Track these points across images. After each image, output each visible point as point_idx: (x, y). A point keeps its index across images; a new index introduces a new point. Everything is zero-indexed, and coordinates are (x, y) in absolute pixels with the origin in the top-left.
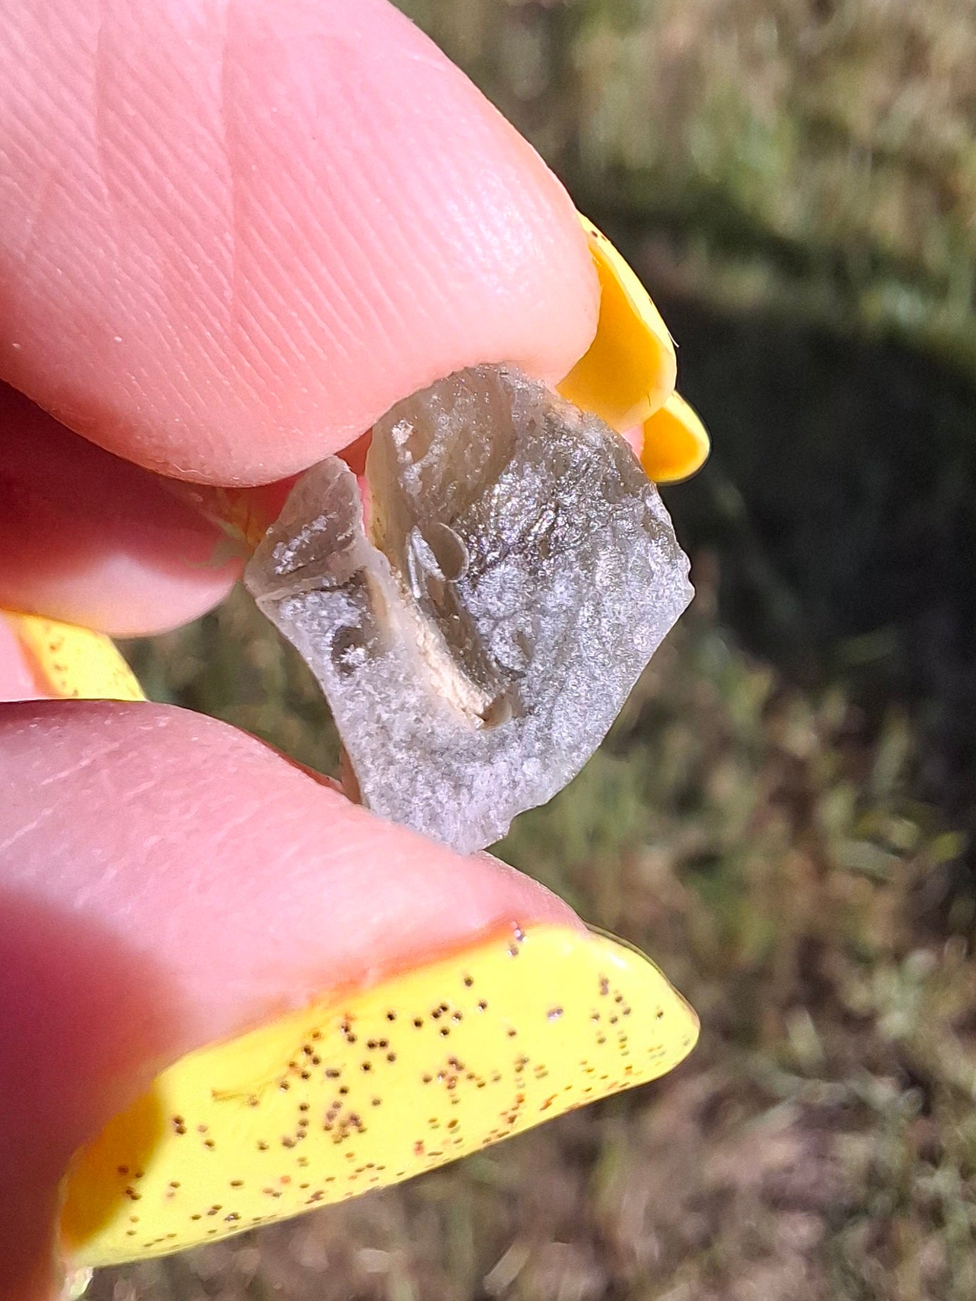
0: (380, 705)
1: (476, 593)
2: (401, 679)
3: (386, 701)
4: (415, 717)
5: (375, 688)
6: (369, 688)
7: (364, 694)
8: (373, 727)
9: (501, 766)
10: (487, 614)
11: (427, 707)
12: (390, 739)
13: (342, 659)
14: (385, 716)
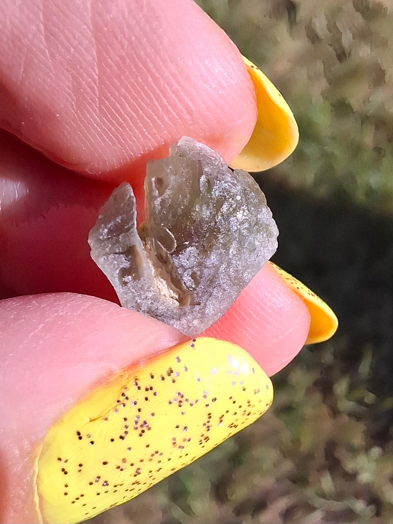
0: (137, 297)
1: (178, 258)
2: (146, 288)
3: (140, 296)
4: (151, 302)
5: (136, 291)
6: (133, 290)
7: (131, 292)
8: (134, 304)
9: (184, 321)
10: (182, 266)
11: (155, 299)
12: (141, 309)
13: (123, 279)
14: (139, 301)
